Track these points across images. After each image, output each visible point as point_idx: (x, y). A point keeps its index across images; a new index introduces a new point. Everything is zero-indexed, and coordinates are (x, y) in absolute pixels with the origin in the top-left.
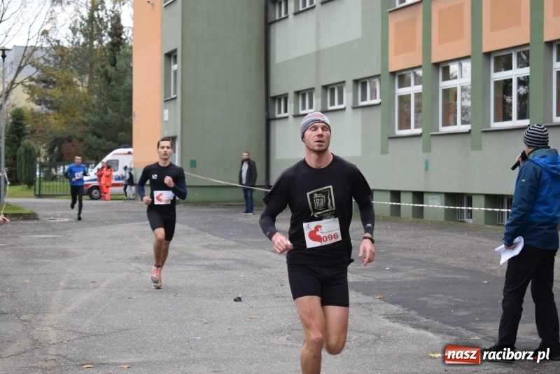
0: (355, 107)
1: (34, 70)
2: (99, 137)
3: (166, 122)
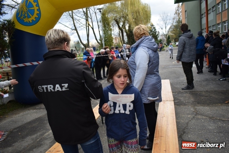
1: (172, 29)
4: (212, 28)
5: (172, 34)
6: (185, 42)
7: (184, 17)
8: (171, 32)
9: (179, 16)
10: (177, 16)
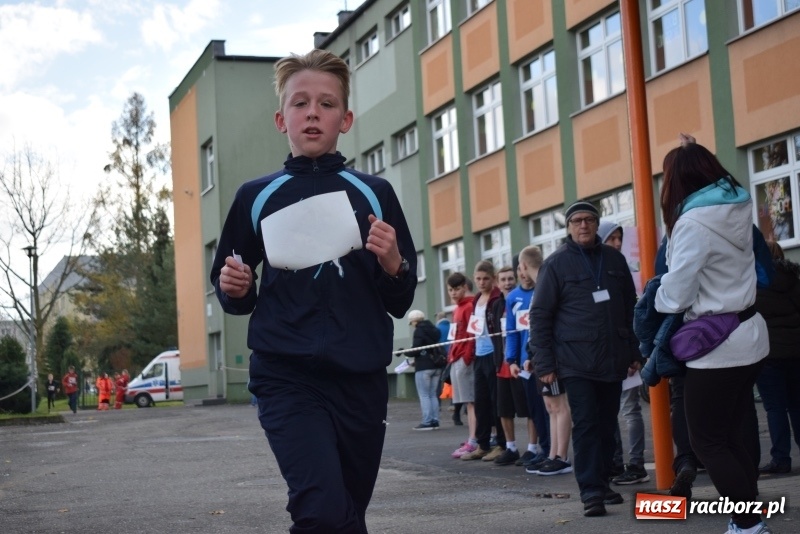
1: (80, 278)
2: (148, 342)
3: (210, 318)
5: (82, 317)
7: (194, 184)
8: (77, 299)
9: (137, 187)
10: (124, 181)
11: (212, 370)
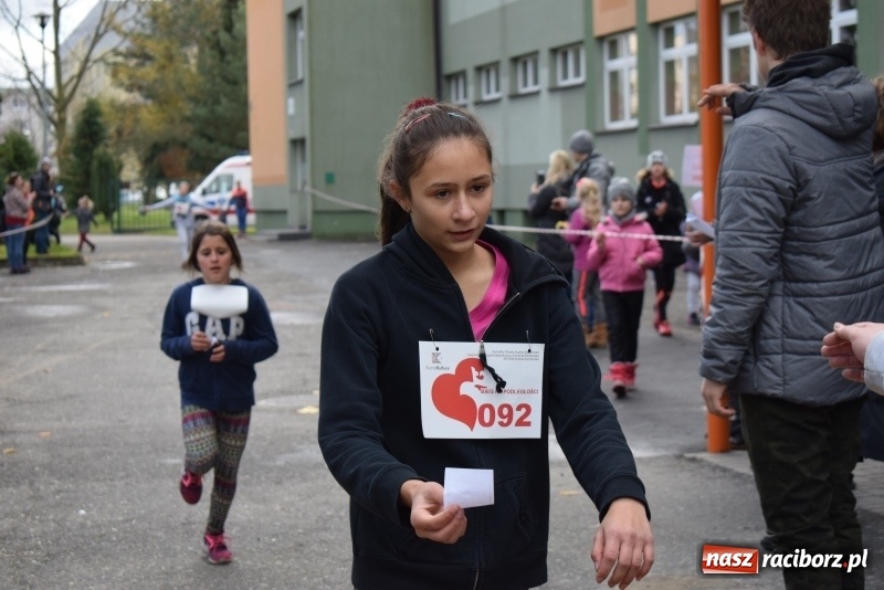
0: (554, 90)
1: (119, 38)
2: (210, 139)
3: (291, 118)
4: (544, 73)
5: (123, 96)
6: (796, 173)
8: (115, 70)
11: (293, 191)
